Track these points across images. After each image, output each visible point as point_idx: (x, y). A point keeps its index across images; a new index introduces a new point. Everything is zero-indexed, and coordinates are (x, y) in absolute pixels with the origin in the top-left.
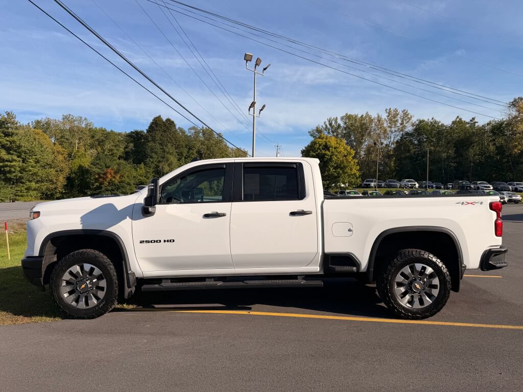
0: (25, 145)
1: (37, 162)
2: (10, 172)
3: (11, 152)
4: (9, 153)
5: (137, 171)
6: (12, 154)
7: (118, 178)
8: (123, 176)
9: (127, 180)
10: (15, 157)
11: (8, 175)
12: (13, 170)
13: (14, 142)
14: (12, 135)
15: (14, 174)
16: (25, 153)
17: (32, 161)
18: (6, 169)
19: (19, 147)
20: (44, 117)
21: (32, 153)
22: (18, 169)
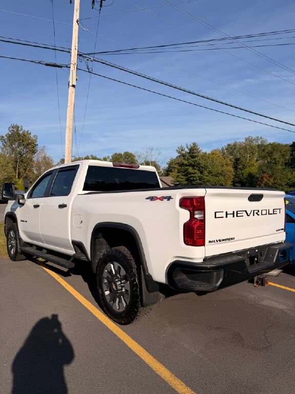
0: (202, 163)
1: (210, 172)
2: (194, 180)
3: (195, 168)
4: (194, 169)
5: (292, 174)
6: (195, 169)
7: (272, 180)
8: (276, 179)
9: (279, 182)
10: (196, 171)
11: (193, 182)
12: (195, 179)
13: (196, 161)
14: (194, 157)
15: (196, 182)
16: (203, 168)
17: (206, 173)
18: (192, 178)
19: (199, 164)
20: (233, 142)
21: (206, 167)
22: (198, 178)
